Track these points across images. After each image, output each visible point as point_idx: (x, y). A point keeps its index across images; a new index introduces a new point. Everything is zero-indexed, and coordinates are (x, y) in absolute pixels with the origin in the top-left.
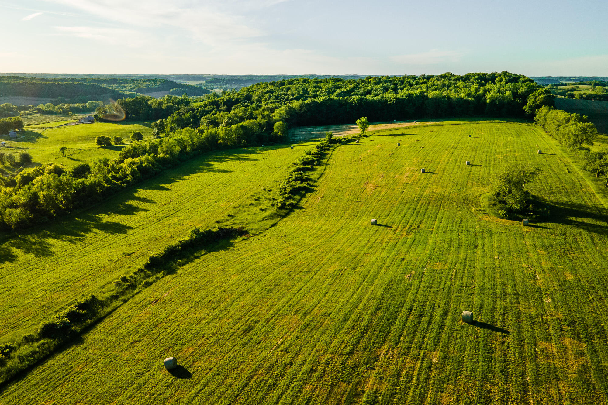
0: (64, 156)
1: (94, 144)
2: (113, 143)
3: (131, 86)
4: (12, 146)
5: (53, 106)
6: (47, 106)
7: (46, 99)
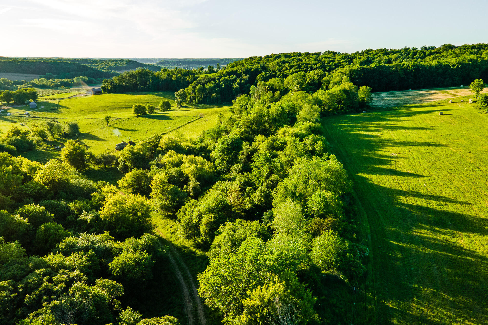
0: (108, 126)
1: (131, 113)
2: (147, 113)
3: (102, 65)
4: (38, 116)
5: (46, 80)
6: (41, 81)
7: (34, 75)
